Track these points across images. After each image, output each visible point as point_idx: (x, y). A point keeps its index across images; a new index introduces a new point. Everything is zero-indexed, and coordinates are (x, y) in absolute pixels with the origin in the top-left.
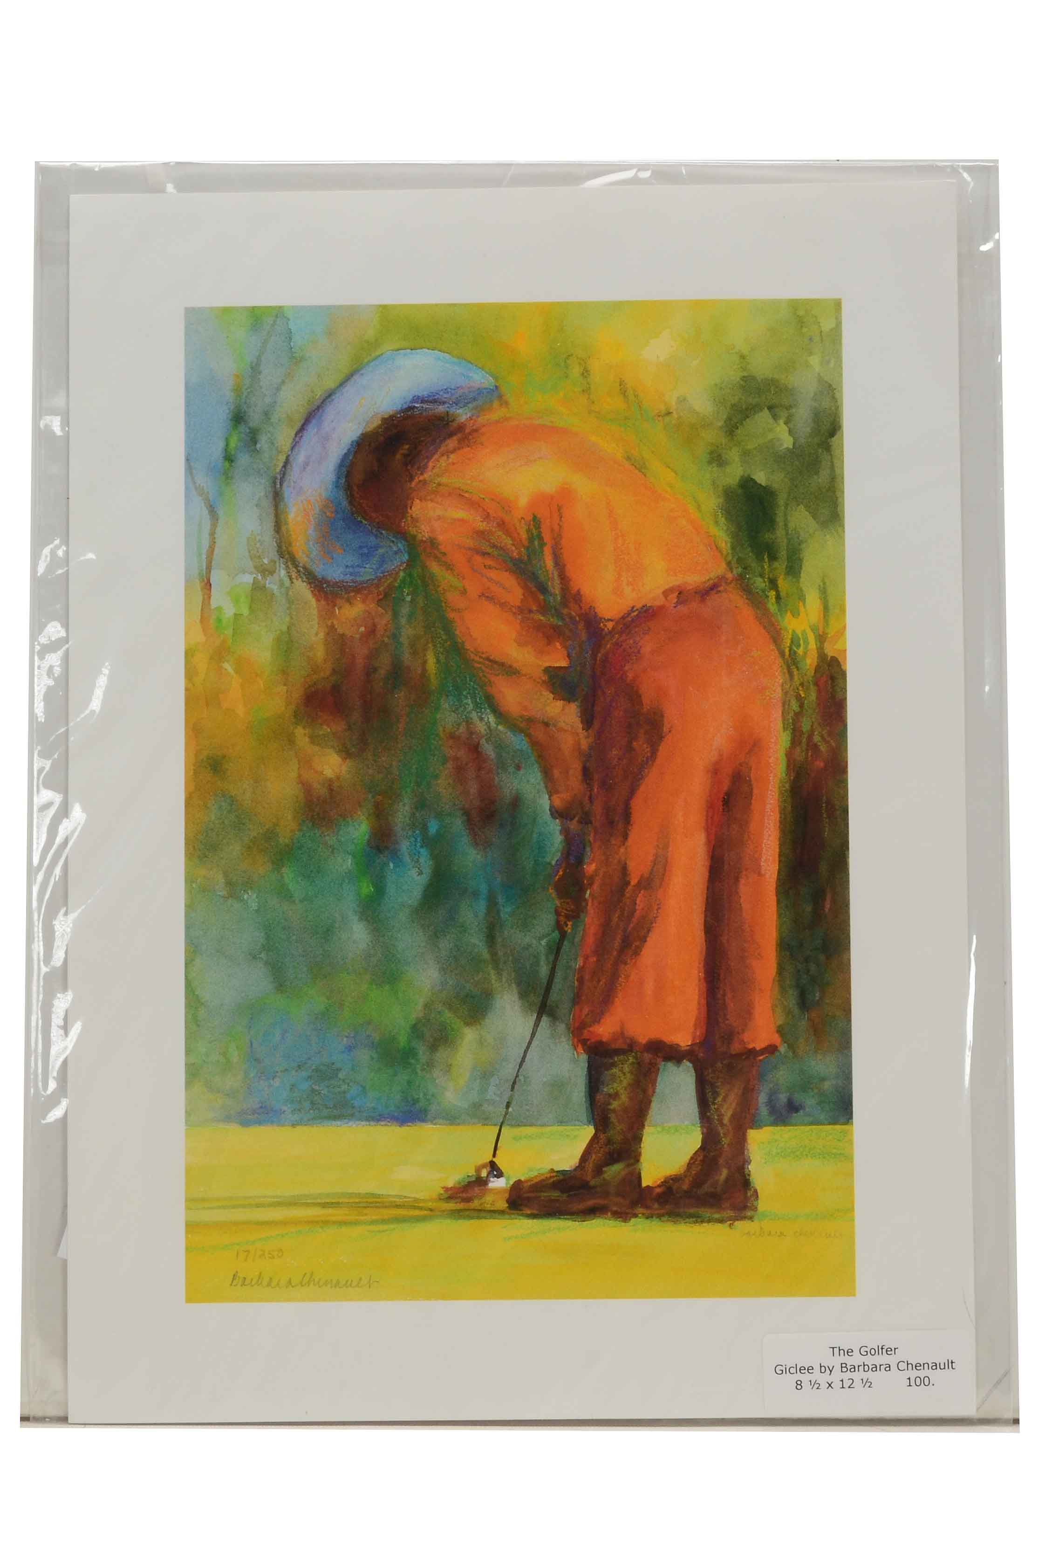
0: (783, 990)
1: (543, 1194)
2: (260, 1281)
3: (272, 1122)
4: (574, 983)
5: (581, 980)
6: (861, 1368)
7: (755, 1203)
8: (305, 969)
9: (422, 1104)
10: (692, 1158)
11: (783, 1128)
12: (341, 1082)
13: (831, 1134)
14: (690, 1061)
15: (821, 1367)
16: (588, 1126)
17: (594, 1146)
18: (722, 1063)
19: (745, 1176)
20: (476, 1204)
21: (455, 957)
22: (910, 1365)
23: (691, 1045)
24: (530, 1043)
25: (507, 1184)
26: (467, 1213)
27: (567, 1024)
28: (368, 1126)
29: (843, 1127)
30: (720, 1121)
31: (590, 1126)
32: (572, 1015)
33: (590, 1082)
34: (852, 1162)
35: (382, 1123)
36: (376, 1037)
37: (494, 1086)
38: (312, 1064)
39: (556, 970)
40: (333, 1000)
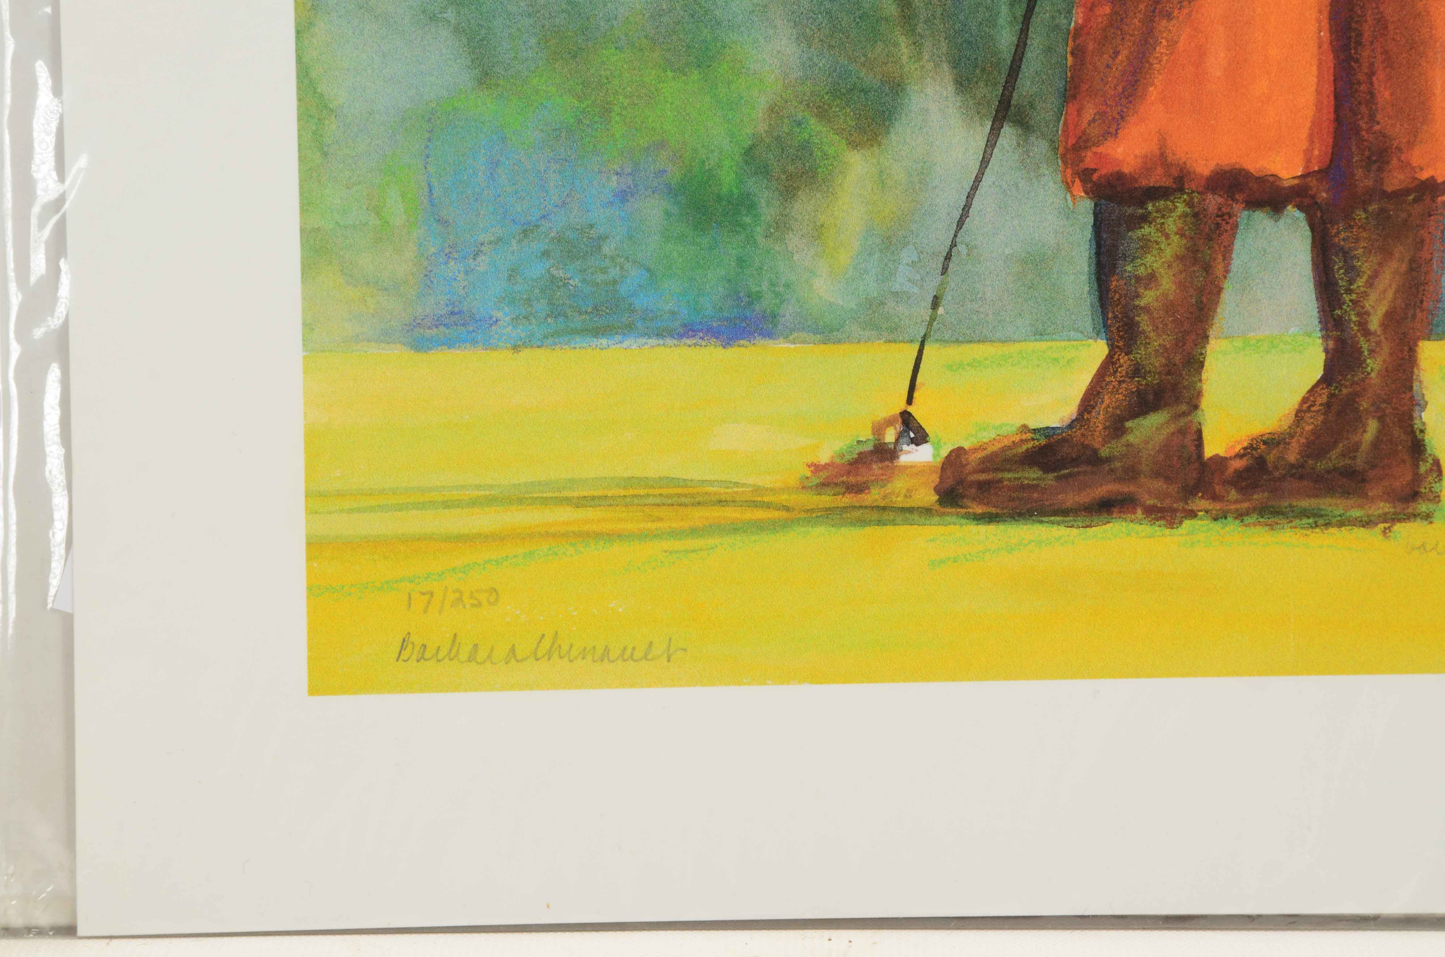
2: (454, 651)
3: (474, 342)
4: (1066, 59)
5: (1078, 52)
7: (1436, 487)
8: (533, 41)
9: (768, 303)
10: (1304, 400)
12: (607, 262)
14: (1300, 207)
16: (1095, 339)
18: (1365, 211)
19: (1413, 432)
20: (874, 496)
21: (828, 12)
25: (934, 456)
26: (858, 513)
27: (1052, 141)
28: (663, 348)
30: (1363, 326)
31: (1099, 340)
32: (1062, 122)
33: (1098, 254)
35: (689, 342)
36: (675, 174)
37: (908, 265)
38: (551, 228)
39: (1030, 34)
40: (589, 102)
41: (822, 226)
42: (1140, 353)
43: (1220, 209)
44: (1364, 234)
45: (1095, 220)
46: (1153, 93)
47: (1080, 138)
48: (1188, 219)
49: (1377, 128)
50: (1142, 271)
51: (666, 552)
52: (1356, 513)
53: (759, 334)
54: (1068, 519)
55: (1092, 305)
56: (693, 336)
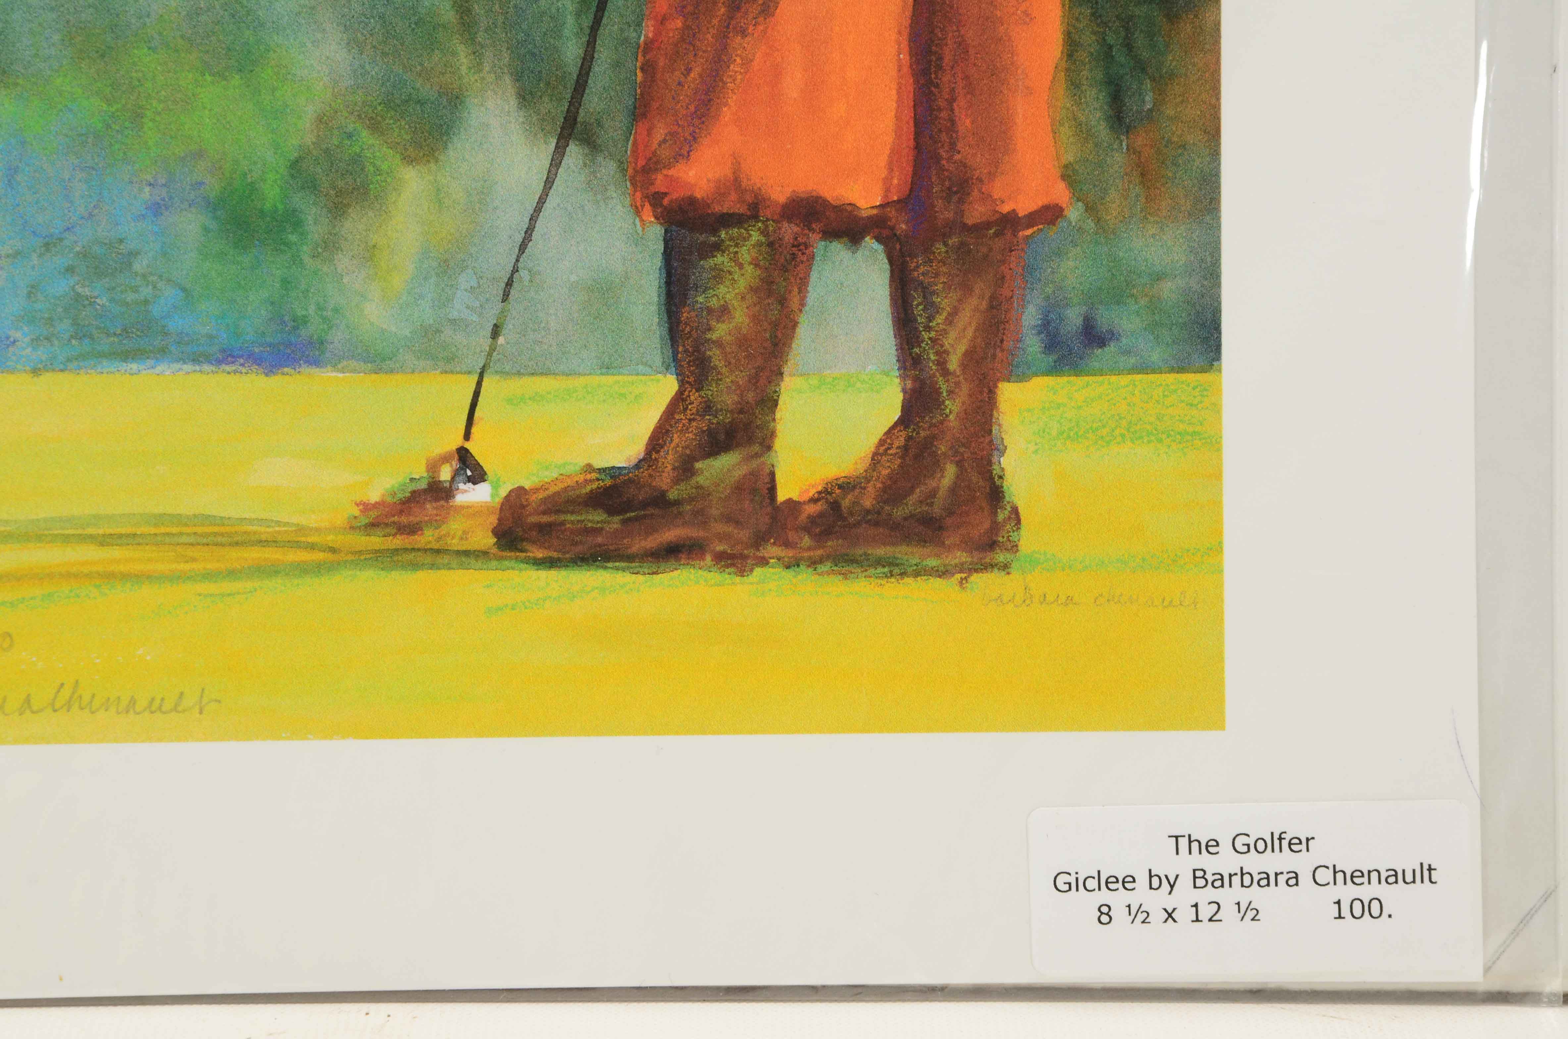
0: (1074, 85)
1: (570, 517)
4: (636, 75)
5: (648, 68)
6: (1236, 880)
7: (1014, 536)
8: (56, 37)
9: (314, 328)
10: (882, 442)
11: (1072, 378)
12: (139, 281)
13: (1175, 391)
14: (878, 239)
15: (1151, 877)
16: (665, 374)
17: (677, 417)
18: (946, 244)
19: (992, 478)
20: (428, 537)
21: (382, 17)
22: (1341, 874)
23: (881, 206)
24: (542, 201)
25: (492, 496)
26: (411, 556)
27: (620, 162)
29: (1199, 376)
30: (942, 364)
31: (668, 376)
32: (631, 142)
34: (1219, 450)
35: (228, 368)
36: (213, 187)
37: (466, 290)
38: (76, 242)
39: (598, 48)
40: (119, 106)
41: (374, 246)
42: (711, 390)
43: (796, 239)
44: (944, 269)
45: (666, 248)
46: (727, 114)
47: (650, 159)
48: (763, 249)
49: (957, 157)
50: (714, 303)
51: (200, 595)
52: (932, 562)
53: (305, 362)
54: (633, 565)
55: (662, 338)
56: (233, 363)
